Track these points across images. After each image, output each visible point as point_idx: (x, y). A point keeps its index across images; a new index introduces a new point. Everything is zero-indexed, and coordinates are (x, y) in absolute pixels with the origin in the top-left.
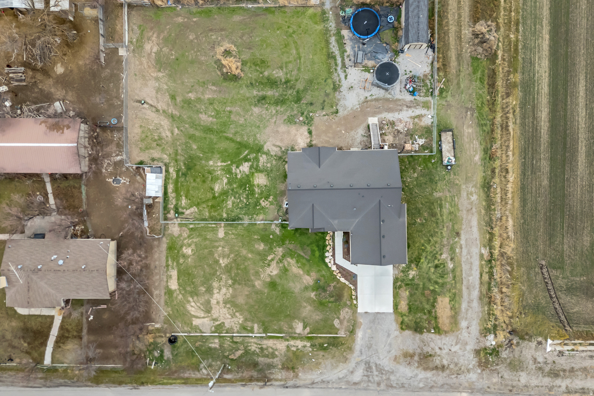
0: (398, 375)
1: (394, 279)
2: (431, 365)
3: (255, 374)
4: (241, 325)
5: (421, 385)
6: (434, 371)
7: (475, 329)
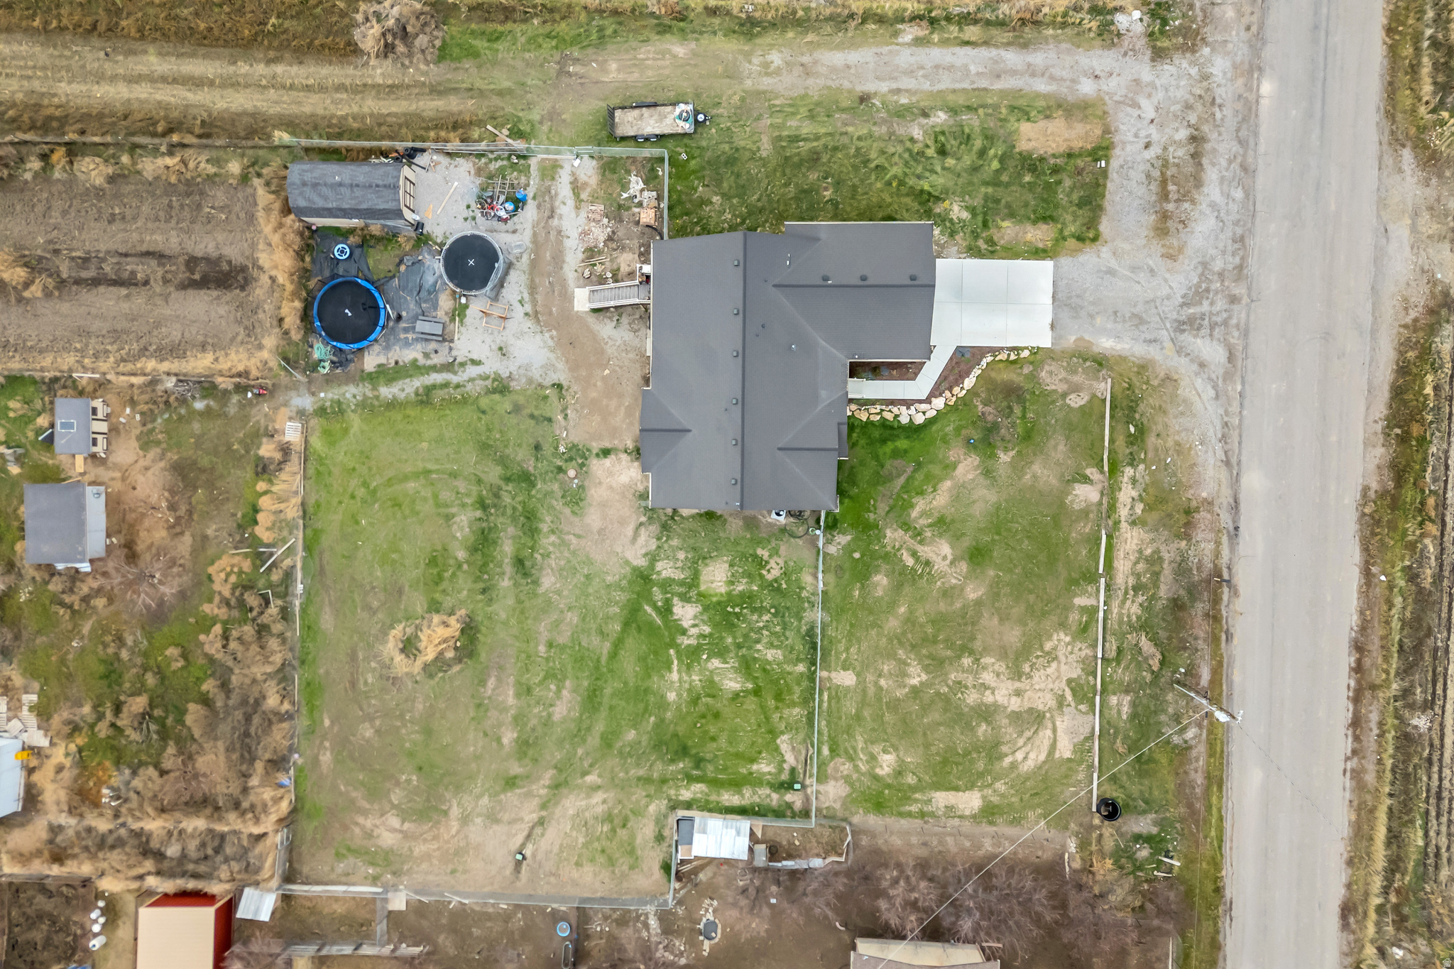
0: (1212, 252)
1: (970, 257)
2: (1190, 169)
3: (1200, 607)
4: (1074, 639)
5: (1238, 194)
6: (1205, 161)
7: (1100, 59)
